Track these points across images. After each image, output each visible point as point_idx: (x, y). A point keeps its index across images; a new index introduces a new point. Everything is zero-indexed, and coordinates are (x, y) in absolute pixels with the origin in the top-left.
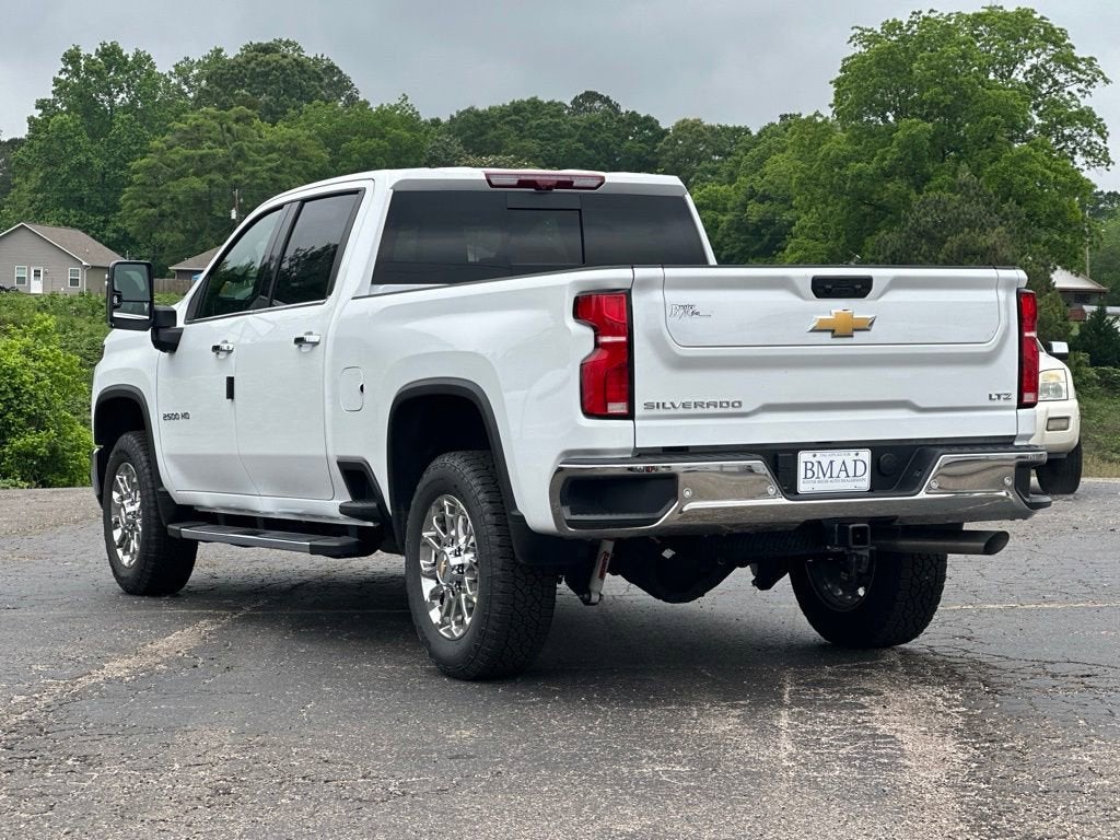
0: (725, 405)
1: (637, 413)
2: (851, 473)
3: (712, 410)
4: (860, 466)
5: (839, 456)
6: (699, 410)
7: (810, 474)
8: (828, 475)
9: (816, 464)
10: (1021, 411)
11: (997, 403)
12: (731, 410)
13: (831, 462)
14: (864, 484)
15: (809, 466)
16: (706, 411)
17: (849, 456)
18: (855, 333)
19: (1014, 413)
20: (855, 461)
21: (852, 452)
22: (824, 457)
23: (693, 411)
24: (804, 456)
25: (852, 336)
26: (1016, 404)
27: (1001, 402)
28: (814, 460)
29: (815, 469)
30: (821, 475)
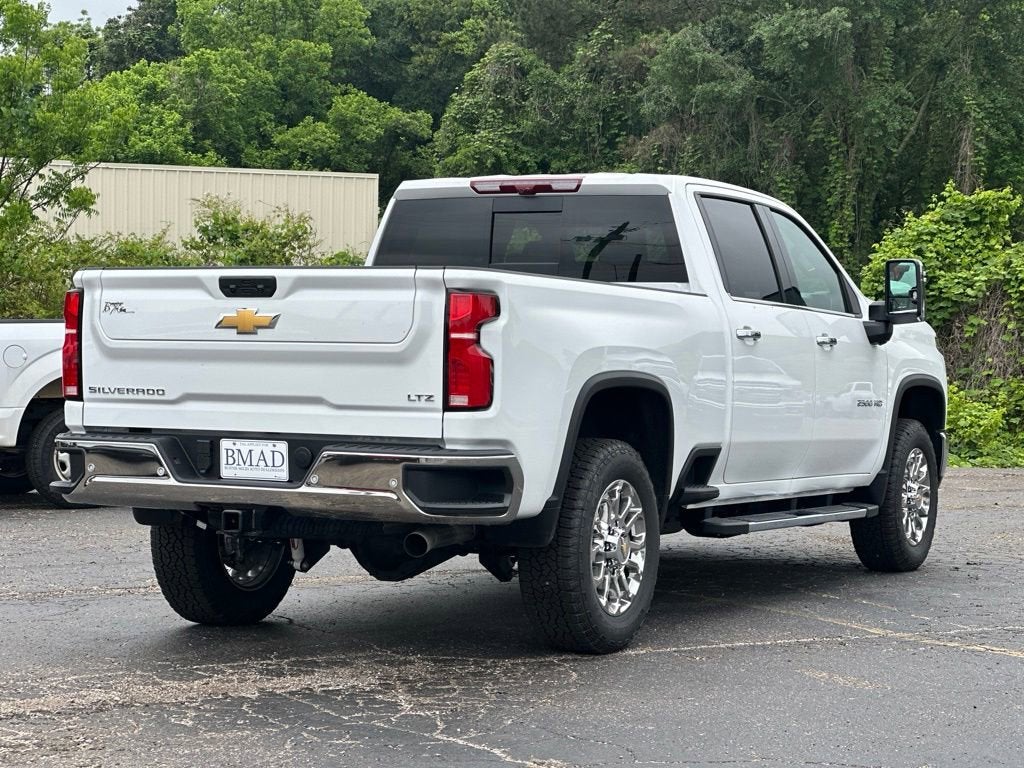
0: (151, 392)
1: (85, 396)
2: (270, 463)
3: (141, 396)
4: (278, 457)
5: (258, 447)
6: (131, 396)
7: (231, 461)
8: (248, 463)
9: (236, 452)
10: (448, 415)
11: (417, 404)
12: (156, 397)
13: (250, 451)
14: (283, 474)
15: (230, 453)
16: (136, 397)
17: (267, 447)
18: (259, 331)
19: (439, 415)
20: (273, 452)
21: (270, 444)
22: (244, 446)
23: (126, 396)
24: (225, 444)
25: (256, 333)
26: (441, 407)
27: (423, 403)
28: (234, 448)
29: (236, 456)
30: (241, 462)
